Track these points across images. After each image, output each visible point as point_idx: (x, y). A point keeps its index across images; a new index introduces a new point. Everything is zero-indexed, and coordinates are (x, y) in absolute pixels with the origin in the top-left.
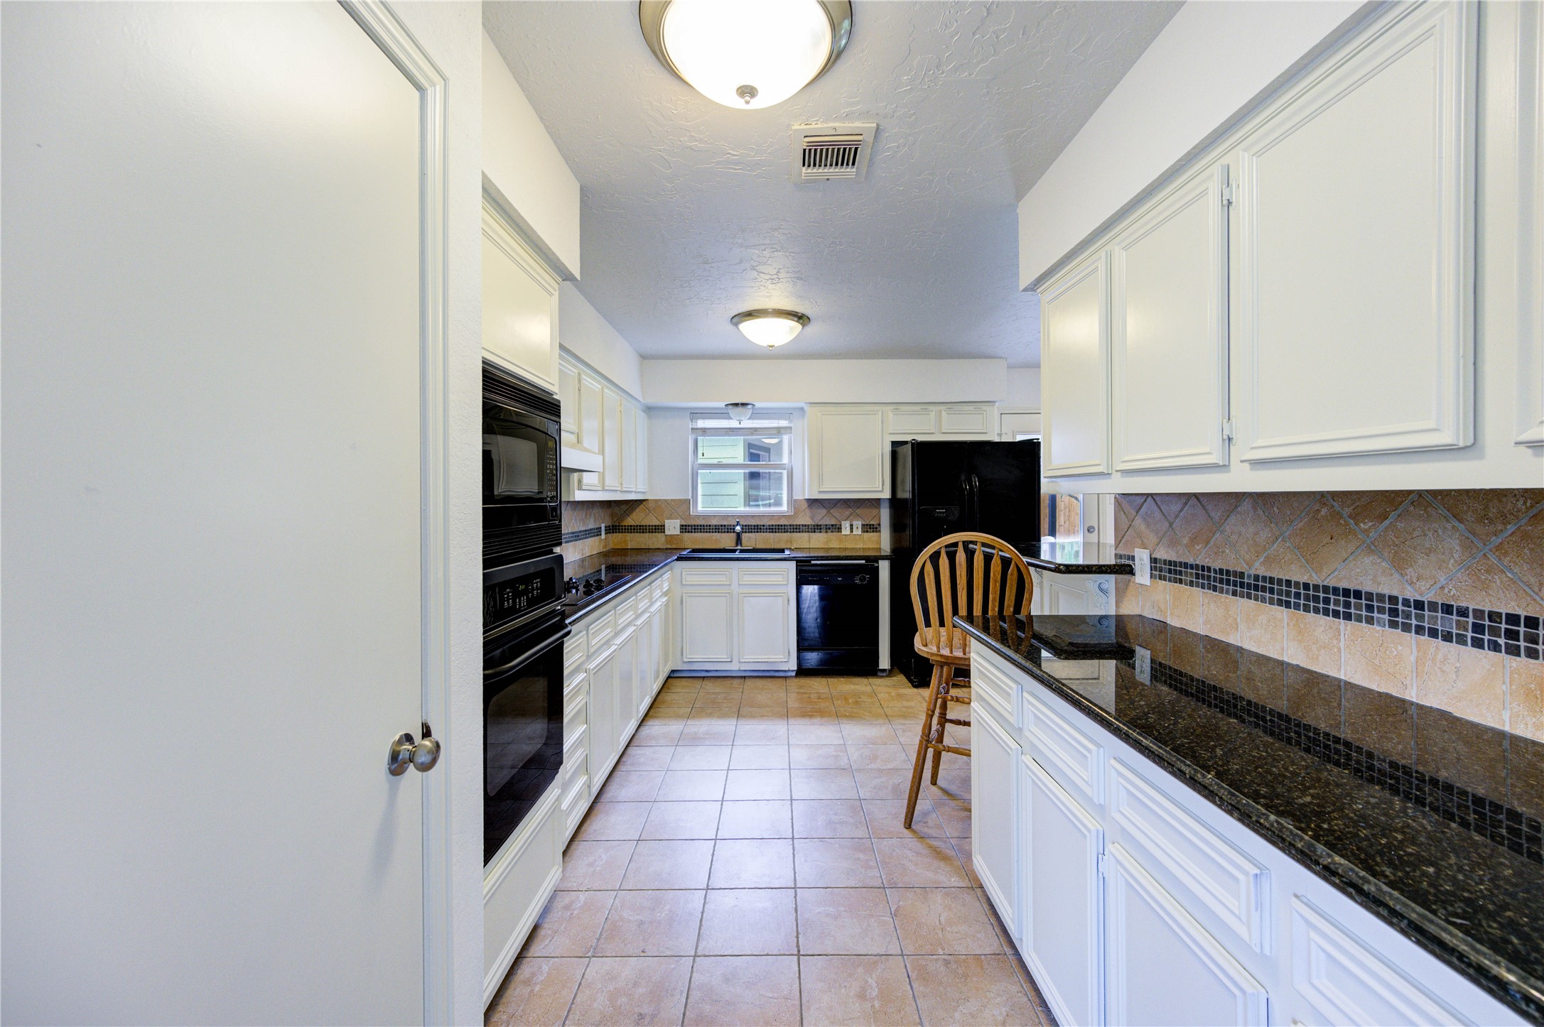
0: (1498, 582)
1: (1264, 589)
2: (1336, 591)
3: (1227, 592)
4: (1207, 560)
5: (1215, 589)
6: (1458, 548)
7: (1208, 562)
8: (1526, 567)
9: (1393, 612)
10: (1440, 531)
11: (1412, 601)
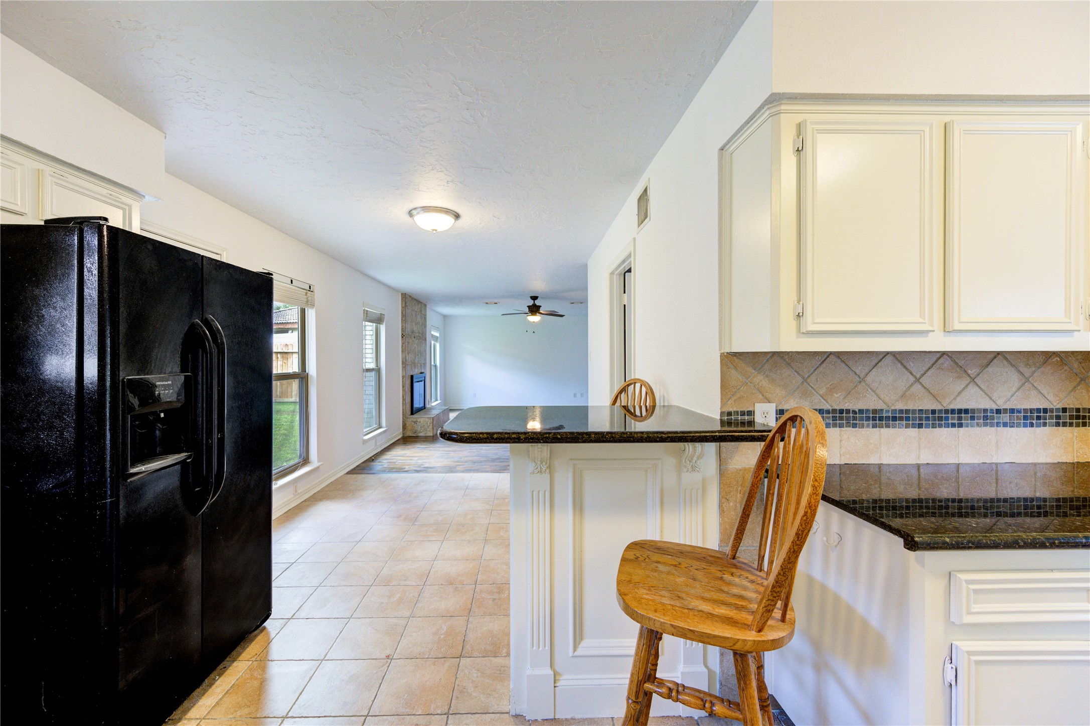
0: (1033, 395)
1: (901, 419)
2: (953, 411)
3: (868, 426)
4: (846, 405)
5: (854, 426)
6: (1016, 380)
7: (848, 406)
8: (1043, 386)
9: (986, 418)
10: (1009, 372)
11: (995, 410)
